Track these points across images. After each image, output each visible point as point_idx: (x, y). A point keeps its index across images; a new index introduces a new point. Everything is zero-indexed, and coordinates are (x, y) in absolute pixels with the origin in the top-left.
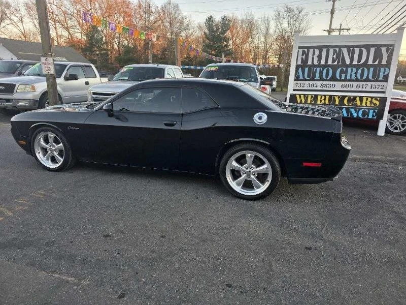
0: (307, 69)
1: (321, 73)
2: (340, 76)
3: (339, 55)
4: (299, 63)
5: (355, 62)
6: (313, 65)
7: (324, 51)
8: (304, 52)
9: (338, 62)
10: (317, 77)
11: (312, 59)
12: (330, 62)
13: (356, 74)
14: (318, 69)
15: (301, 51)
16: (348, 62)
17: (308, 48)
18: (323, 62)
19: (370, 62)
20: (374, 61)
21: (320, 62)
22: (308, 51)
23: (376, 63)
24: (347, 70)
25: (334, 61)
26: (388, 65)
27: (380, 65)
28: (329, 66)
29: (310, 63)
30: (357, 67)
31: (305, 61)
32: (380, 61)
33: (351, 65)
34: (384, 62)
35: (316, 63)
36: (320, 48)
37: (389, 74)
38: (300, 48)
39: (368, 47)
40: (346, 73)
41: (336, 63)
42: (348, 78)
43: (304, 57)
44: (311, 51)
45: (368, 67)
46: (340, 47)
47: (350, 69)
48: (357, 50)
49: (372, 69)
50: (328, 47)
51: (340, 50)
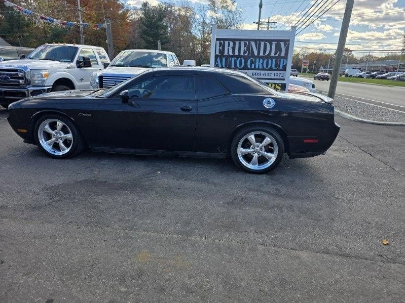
0: (224, 59)
1: (235, 63)
2: (251, 66)
3: (249, 47)
4: (217, 53)
5: (261, 54)
6: (229, 56)
7: (237, 43)
8: (220, 44)
9: (249, 54)
10: (233, 66)
11: (228, 51)
12: (242, 53)
13: (262, 64)
14: (233, 59)
15: (218, 42)
16: (256, 54)
17: (224, 40)
18: (236, 53)
19: (273, 54)
20: (276, 54)
21: (234, 53)
22: (224, 43)
23: (277, 55)
24: (256, 60)
25: (245, 52)
26: (286, 57)
27: (280, 57)
28: (242, 56)
29: (226, 53)
30: (263, 58)
31: (222, 52)
32: (280, 54)
33: (258, 56)
34: (283, 54)
35: (231, 53)
36: (234, 40)
37: (286, 64)
38: (217, 39)
39: (270, 41)
40: (255, 63)
41: (247, 54)
42: (257, 67)
43: (221, 48)
44: (227, 43)
45: (272, 58)
46: (249, 40)
47: (258, 60)
48: (262, 43)
49: (274, 60)
50: (240, 40)
51: (249, 43)
